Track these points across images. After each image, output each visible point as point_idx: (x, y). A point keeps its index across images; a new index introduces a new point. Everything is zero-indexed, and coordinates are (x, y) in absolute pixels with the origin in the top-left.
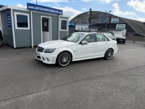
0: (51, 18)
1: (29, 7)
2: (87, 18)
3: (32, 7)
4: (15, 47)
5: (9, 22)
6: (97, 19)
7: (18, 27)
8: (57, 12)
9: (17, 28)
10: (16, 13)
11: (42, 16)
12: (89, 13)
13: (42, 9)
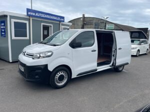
0: (52, 25)
1: (29, 13)
2: (80, 24)
3: (32, 14)
4: (11, 61)
5: (3, 30)
6: (91, 25)
7: (15, 36)
8: (59, 19)
9: (14, 38)
10: (13, 20)
11: (42, 24)
12: (82, 19)
13: (43, 16)
